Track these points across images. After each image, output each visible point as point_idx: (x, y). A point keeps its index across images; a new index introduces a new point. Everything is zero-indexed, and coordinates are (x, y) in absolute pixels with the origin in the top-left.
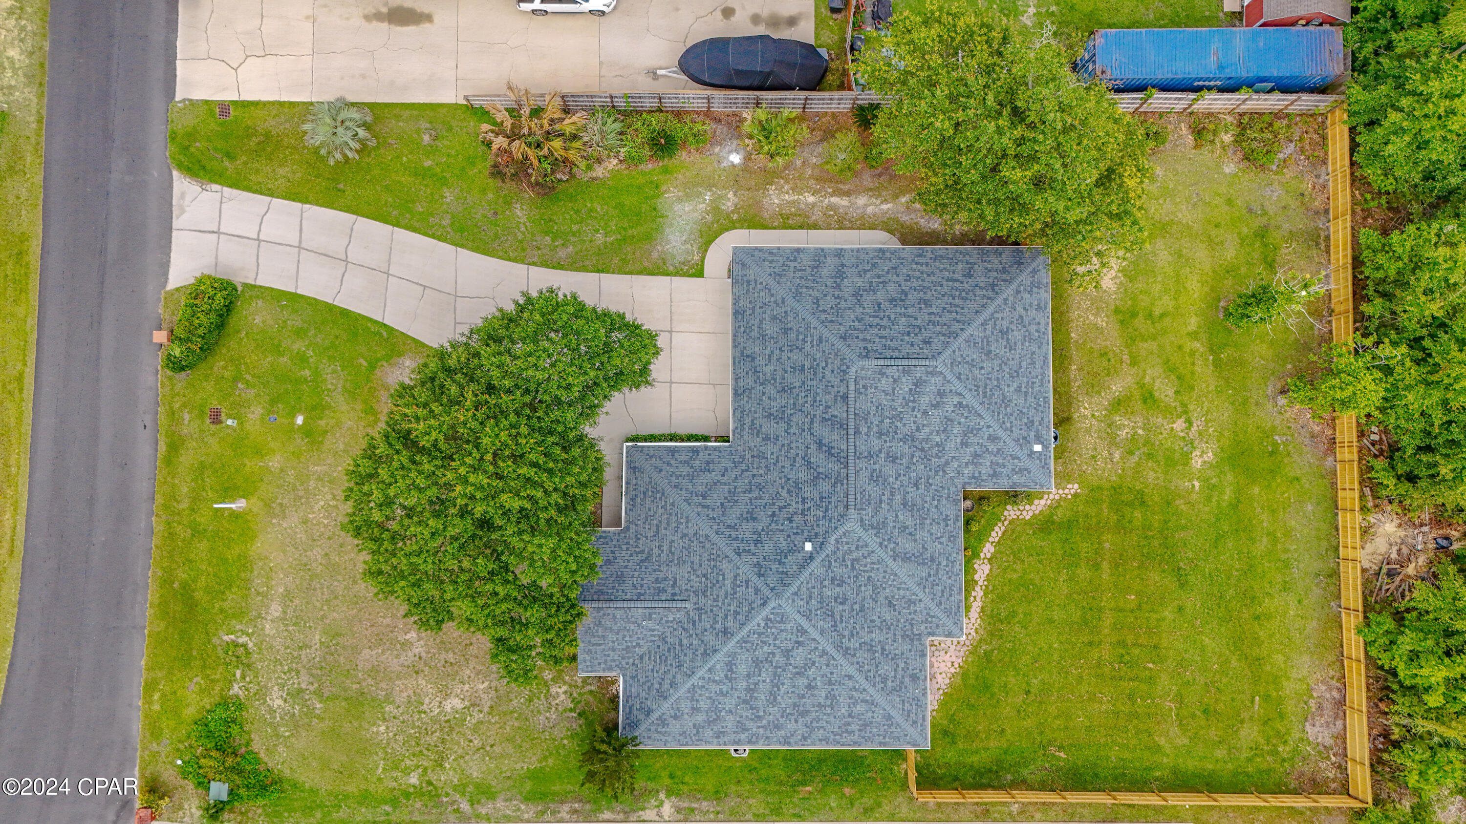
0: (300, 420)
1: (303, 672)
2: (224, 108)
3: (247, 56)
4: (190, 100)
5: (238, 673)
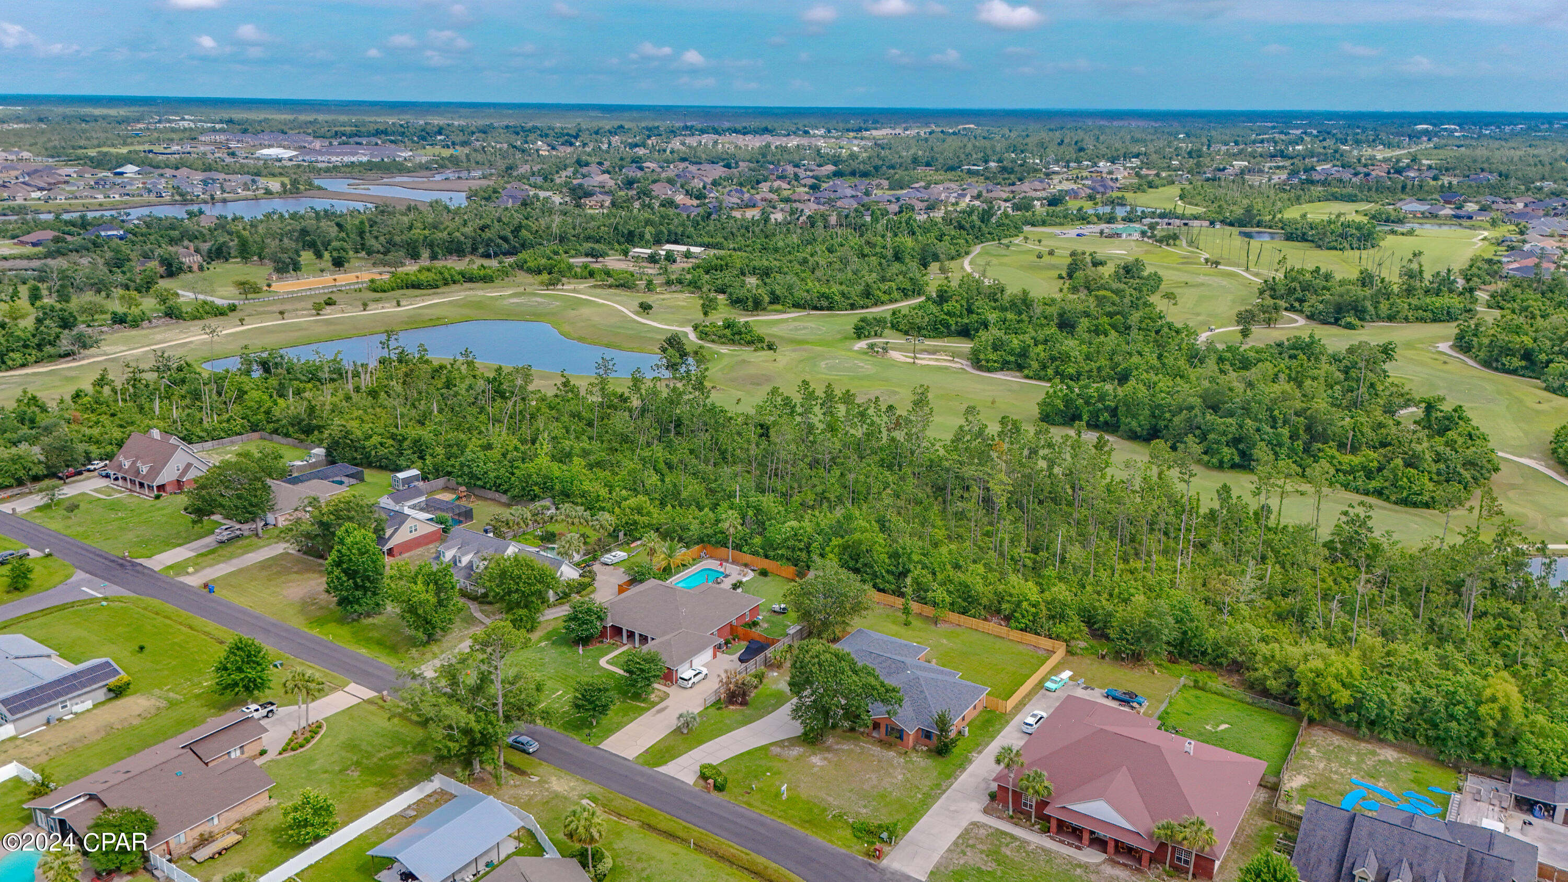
0: (769, 774)
1: (859, 802)
5: (846, 818)
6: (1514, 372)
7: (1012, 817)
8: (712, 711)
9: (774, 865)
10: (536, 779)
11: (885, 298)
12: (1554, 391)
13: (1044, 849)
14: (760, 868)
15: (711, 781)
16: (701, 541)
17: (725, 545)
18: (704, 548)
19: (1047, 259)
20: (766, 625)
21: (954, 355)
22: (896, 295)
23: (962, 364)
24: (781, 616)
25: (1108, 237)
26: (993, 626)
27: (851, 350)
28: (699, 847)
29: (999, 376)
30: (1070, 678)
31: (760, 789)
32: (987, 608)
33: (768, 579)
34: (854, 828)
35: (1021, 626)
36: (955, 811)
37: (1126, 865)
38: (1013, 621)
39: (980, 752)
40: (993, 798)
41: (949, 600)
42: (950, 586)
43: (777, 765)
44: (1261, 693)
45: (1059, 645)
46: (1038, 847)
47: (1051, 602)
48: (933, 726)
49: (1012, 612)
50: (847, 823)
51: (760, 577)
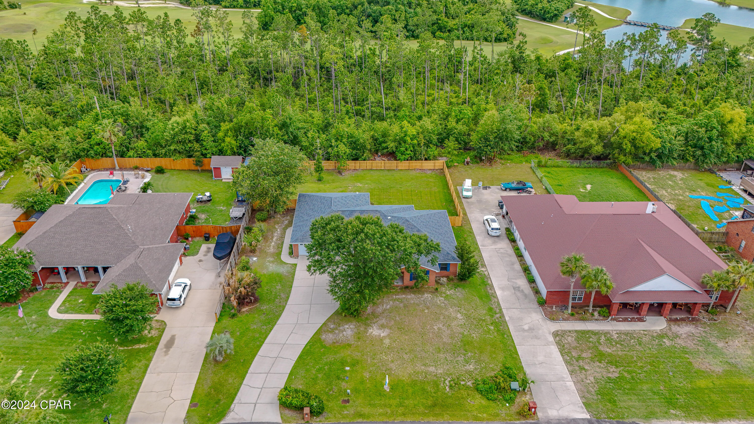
0: (348, 368)
1: (457, 359)
2: (193, 405)
3: (170, 396)
4: (185, 418)
5: (462, 383)
7: (572, 315)
8: (226, 321)
13: (627, 334)
15: (307, 410)
16: (77, 157)
17: (104, 155)
18: (82, 163)
20: (203, 216)
23: (174, 4)
24: (209, 204)
30: (473, 185)
31: (356, 391)
32: (370, 150)
33: (166, 175)
34: (481, 392)
35: (407, 157)
36: (531, 329)
37: (682, 320)
38: (399, 155)
39: (484, 266)
40: (542, 303)
41: (348, 151)
42: (345, 140)
43: (346, 353)
44: (576, 158)
45: (440, 163)
46: (620, 333)
47: (422, 133)
48: (454, 259)
49: (397, 148)
50: (468, 388)
51: (160, 176)
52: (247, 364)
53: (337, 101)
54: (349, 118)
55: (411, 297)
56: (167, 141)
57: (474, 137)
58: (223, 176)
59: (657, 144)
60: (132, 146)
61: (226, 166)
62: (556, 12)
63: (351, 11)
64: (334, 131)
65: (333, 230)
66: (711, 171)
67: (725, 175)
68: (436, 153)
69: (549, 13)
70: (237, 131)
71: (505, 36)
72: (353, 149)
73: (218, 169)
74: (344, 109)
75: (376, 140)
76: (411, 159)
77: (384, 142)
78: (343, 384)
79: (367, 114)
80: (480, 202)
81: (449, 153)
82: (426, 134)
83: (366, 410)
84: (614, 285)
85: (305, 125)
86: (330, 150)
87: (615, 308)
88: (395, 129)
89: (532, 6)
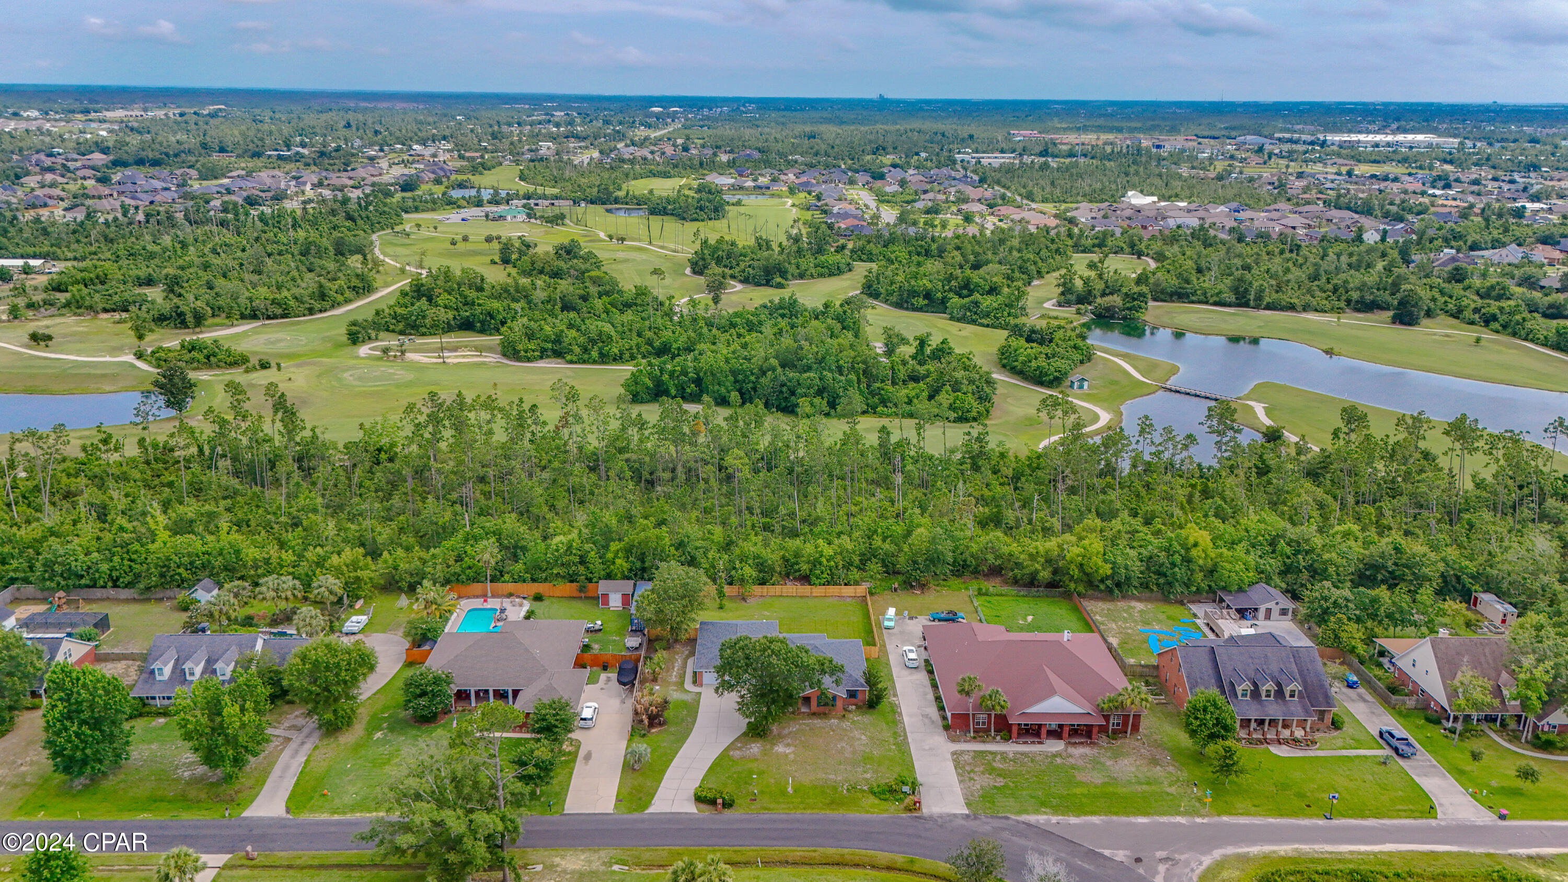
0: (755, 776)
1: (856, 770)
2: (619, 800)
5: (859, 787)
6: (920, 310)
7: (973, 738)
8: (639, 739)
9: (846, 851)
10: (539, 868)
11: (340, 298)
12: (959, 320)
13: (1022, 754)
14: (837, 858)
15: (720, 801)
16: (449, 582)
17: (475, 580)
19: (461, 246)
20: (598, 646)
21: (480, 349)
22: (348, 294)
23: (491, 358)
24: (600, 634)
25: (494, 219)
26: (792, 588)
27: (358, 357)
28: (766, 863)
29: (541, 364)
30: (896, 614)
31: (762, 792)
32: (780, 573)
33: (546, 603)
34: (874, 794)
35: (823, 581)
36: (931, 749)
37: (1082, 743)
38: (813, 579)
39: (895, 695)
40: (946, 728)
41: (754, 574)
42: (750, 562)
43: (753, 766)
44: (1025, 586)
45: (861, 590)
46: (1015, 753)
47: (841, 553)
48: (862, 686)
49: (811, 570)
50: (864, 791)
51: (538, 604)
52: (663, 772)
53: (740, 511)
54: (756, 535)
55: (817, 722)
56: (548, 563)
57: (902, 559)
58: (611, 604)
59: (1106, 570)
60: (507, 569)
61: (616, 591)
62: (1056, 374)
63: (757, 378)
64: (737, 551)
65: (742, 648)
66: (1181, 603)
67: (1194, 608)
68: (857, 577)
69: (1046, 375)
70: (628, 551)
71: (974, 414)
72: (760, 571)
73: (606, 596)
74: (749, 523)
75: (787, 561)
76: (829, 583)
77: (797, 563)
78: (750, 788)
79: (778, 528)
80: (902, 633)
81: (871, 577)
82: (845, 554)
83: (772, 806)
84: (1009, 705)
85: (703, 543)
86: (733, 573)
87: (1015, 730)
88: (809, 549)
89: (1024, 363)
